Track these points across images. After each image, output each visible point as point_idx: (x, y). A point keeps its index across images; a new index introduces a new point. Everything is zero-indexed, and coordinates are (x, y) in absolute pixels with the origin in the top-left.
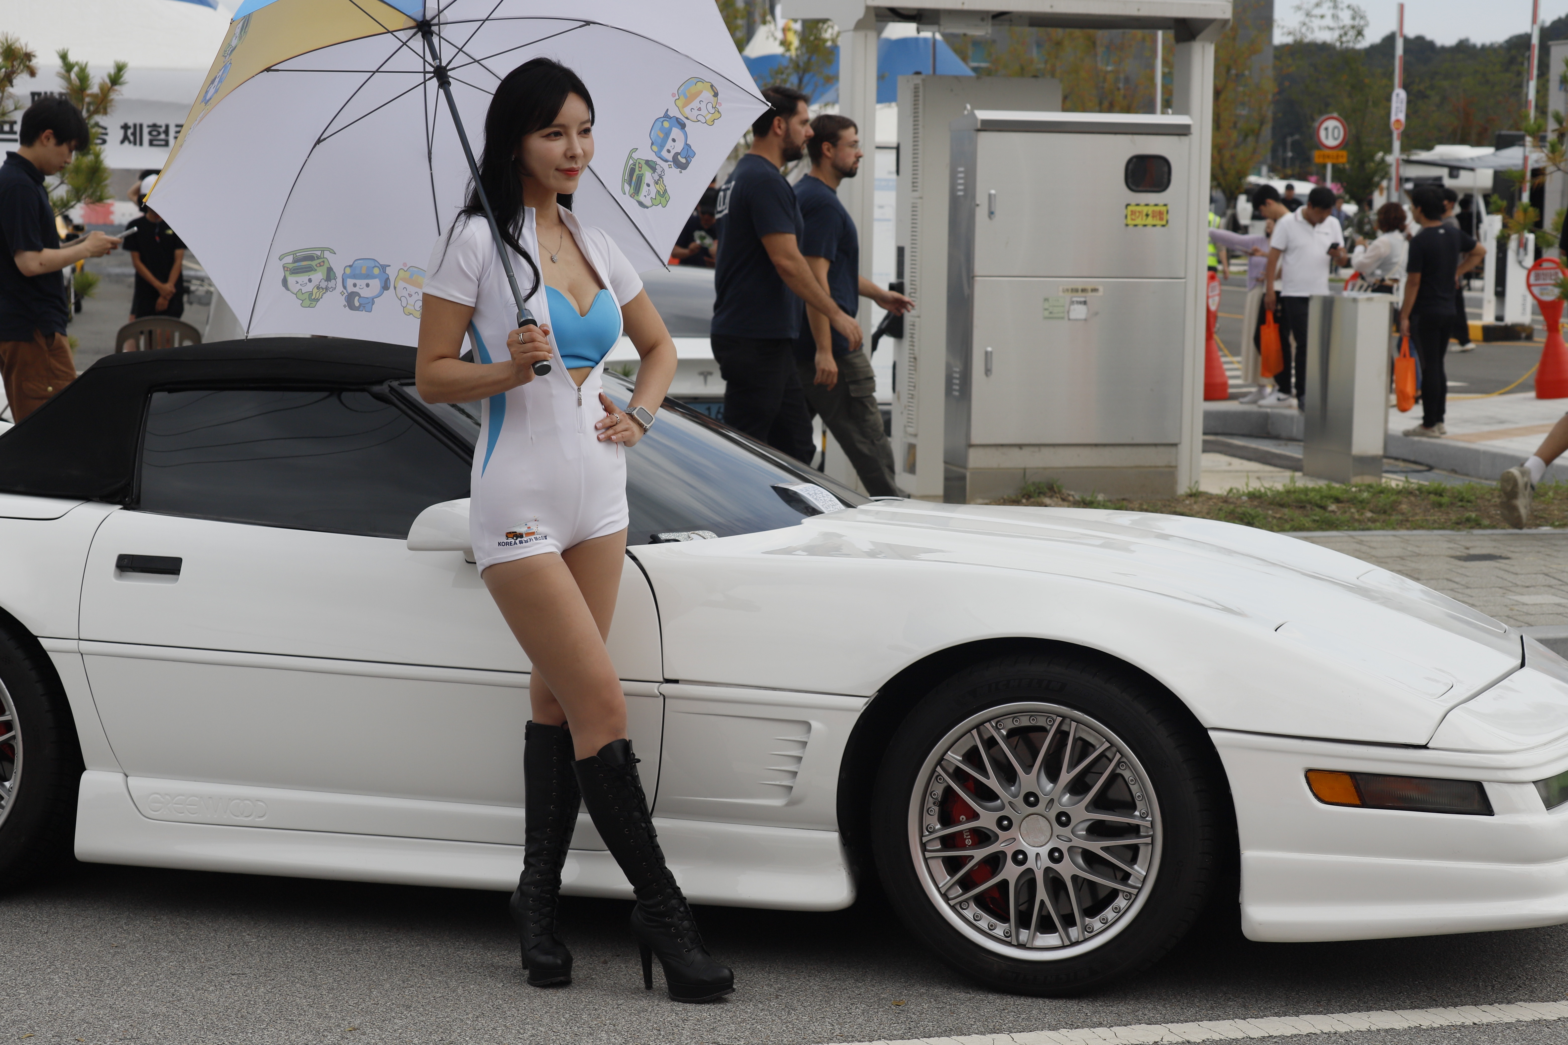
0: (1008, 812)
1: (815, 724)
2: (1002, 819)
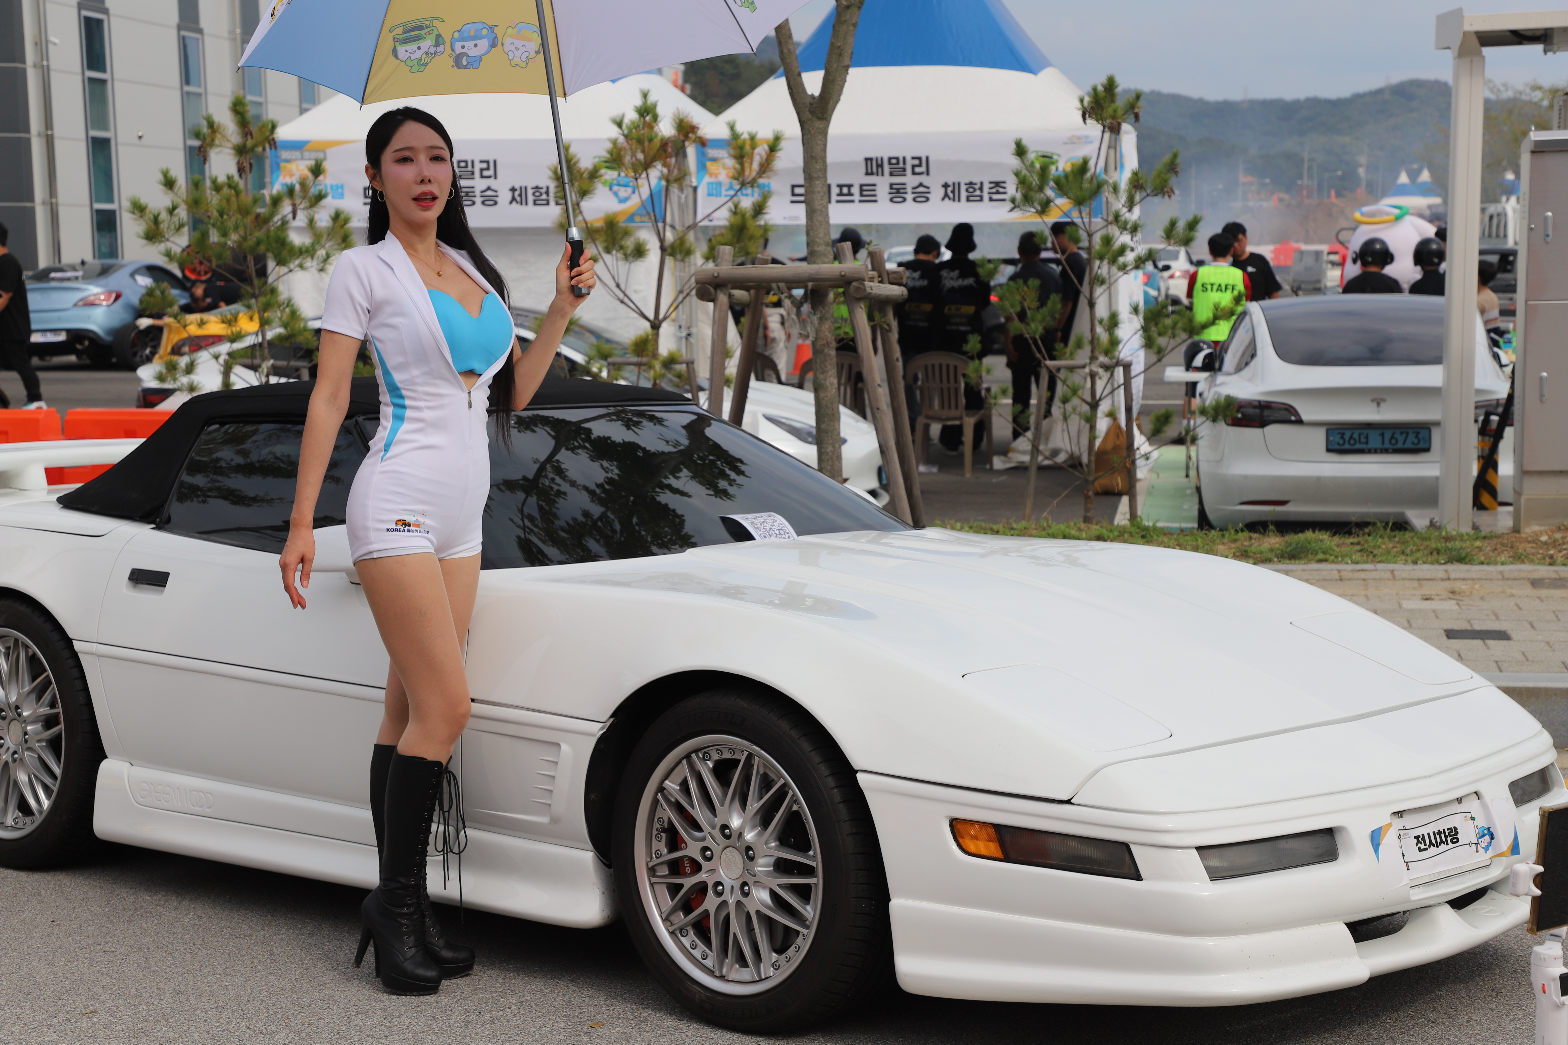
0: (709, 842)
1: (564, 747)
2: (705, 849)
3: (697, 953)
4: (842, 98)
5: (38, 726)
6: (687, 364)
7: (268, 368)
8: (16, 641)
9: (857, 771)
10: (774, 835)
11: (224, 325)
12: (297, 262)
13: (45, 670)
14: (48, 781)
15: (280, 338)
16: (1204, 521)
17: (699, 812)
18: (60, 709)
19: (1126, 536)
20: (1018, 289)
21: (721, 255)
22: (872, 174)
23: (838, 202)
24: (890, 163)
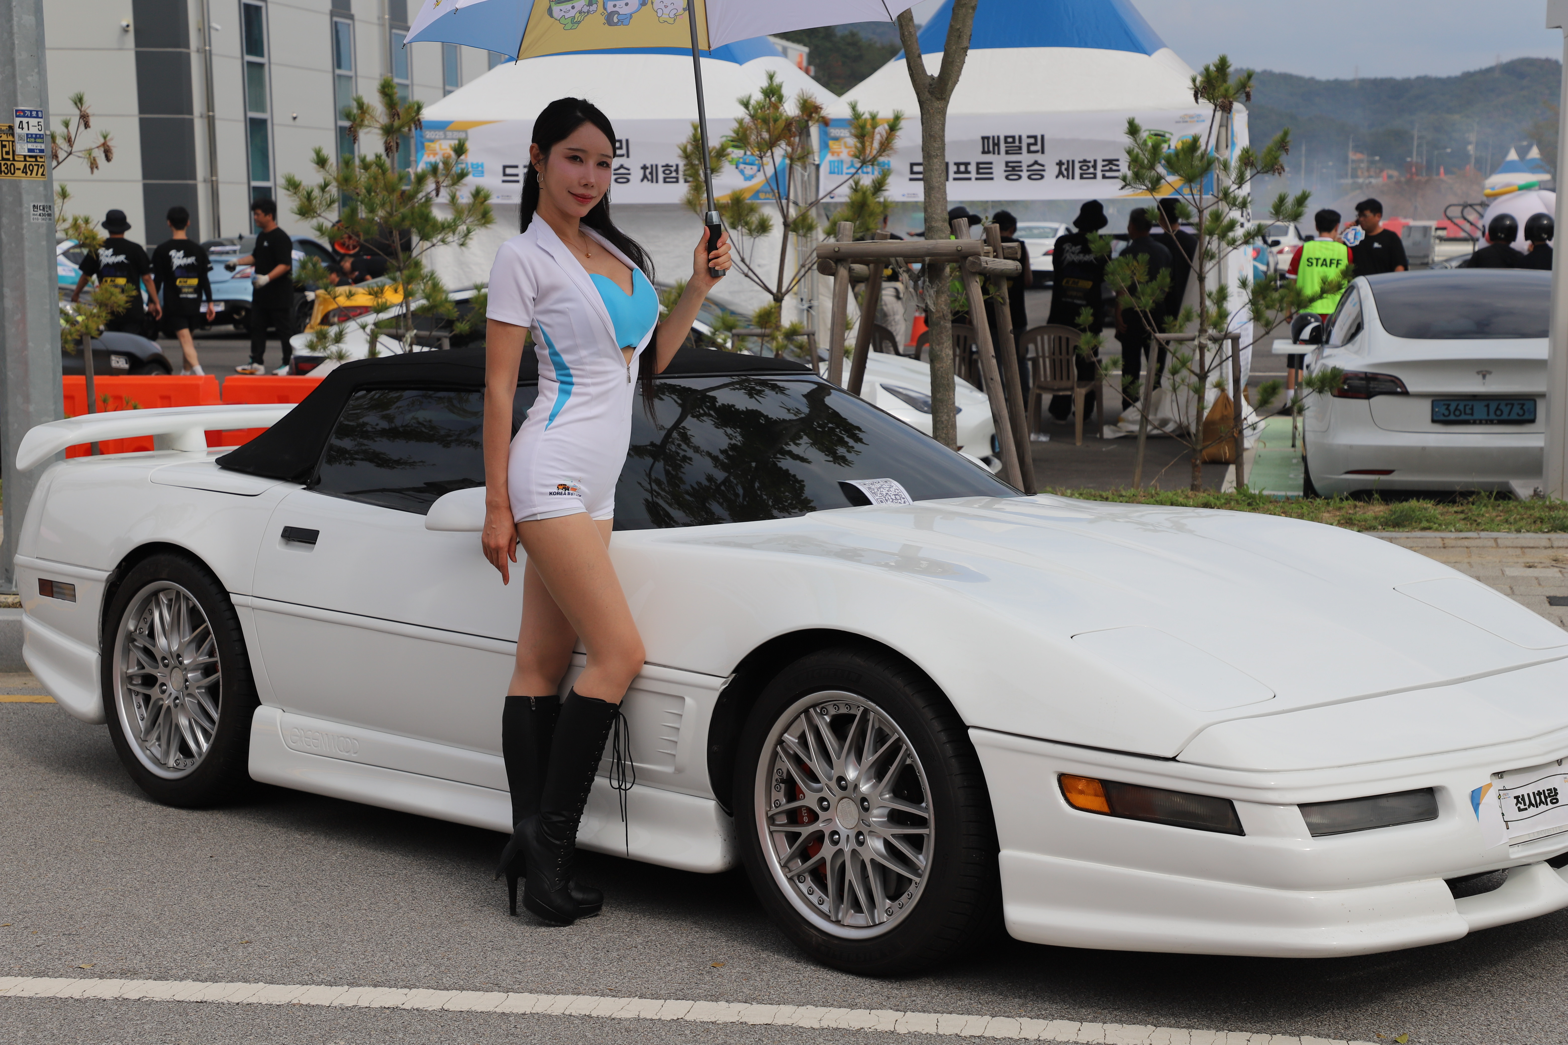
0: (826, 793)
1: (688, 700)
2: (822, 799)
3: (814, 899)
4: (961, 78)
5: (198, 674)
6: (808, 335)
7: (411, 338)
8: (178, 593)
9: (968, 727)
10: (888, 788)
11: (371, 297)
12: (439, 237)
13: (204, 621)
14: (207, 725)
15: (423, 309)
16: (1309, 490)
17: (816, 765)
18: (217, 658)
19: (1233, 503)
20: (1128, 265)
21: (841, 231)
22: (989, 152)
23: (955, 179)
24: (1006, 142)
